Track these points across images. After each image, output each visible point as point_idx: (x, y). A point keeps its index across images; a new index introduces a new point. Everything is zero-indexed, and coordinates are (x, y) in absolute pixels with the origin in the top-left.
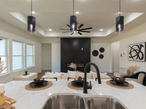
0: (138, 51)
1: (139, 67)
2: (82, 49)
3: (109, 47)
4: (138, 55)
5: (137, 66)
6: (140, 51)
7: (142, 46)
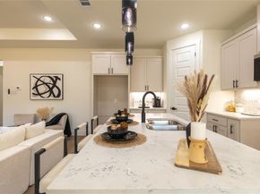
0: (51, 86)
1: (52, 109)
4: (51, 90)
5: (50, 107)
6: (54, 85)
7: (57, 78)
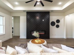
2: (43, 20)
3: (63, 19)
